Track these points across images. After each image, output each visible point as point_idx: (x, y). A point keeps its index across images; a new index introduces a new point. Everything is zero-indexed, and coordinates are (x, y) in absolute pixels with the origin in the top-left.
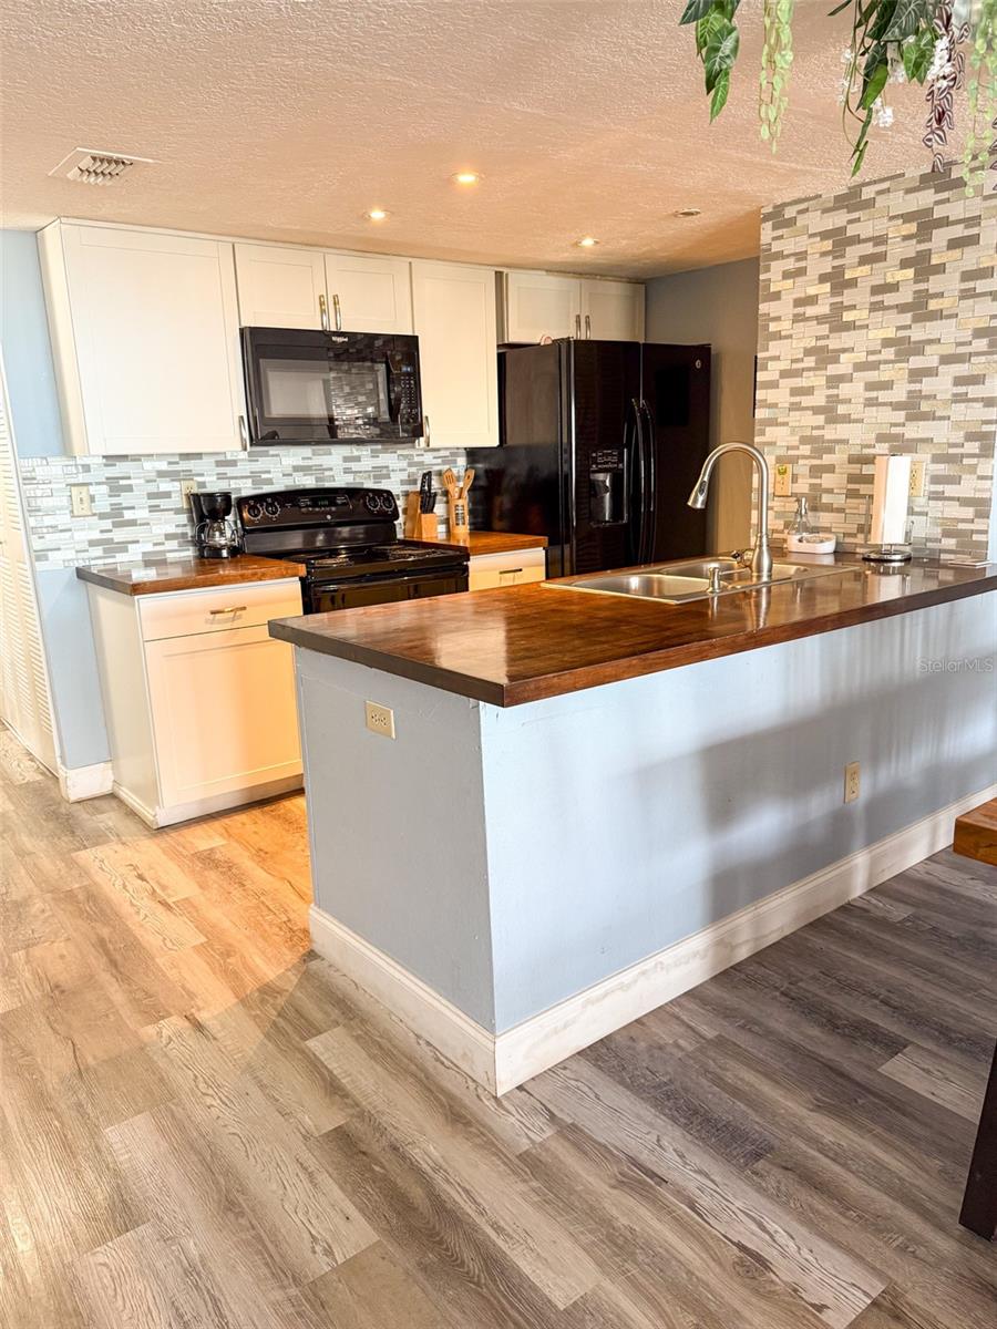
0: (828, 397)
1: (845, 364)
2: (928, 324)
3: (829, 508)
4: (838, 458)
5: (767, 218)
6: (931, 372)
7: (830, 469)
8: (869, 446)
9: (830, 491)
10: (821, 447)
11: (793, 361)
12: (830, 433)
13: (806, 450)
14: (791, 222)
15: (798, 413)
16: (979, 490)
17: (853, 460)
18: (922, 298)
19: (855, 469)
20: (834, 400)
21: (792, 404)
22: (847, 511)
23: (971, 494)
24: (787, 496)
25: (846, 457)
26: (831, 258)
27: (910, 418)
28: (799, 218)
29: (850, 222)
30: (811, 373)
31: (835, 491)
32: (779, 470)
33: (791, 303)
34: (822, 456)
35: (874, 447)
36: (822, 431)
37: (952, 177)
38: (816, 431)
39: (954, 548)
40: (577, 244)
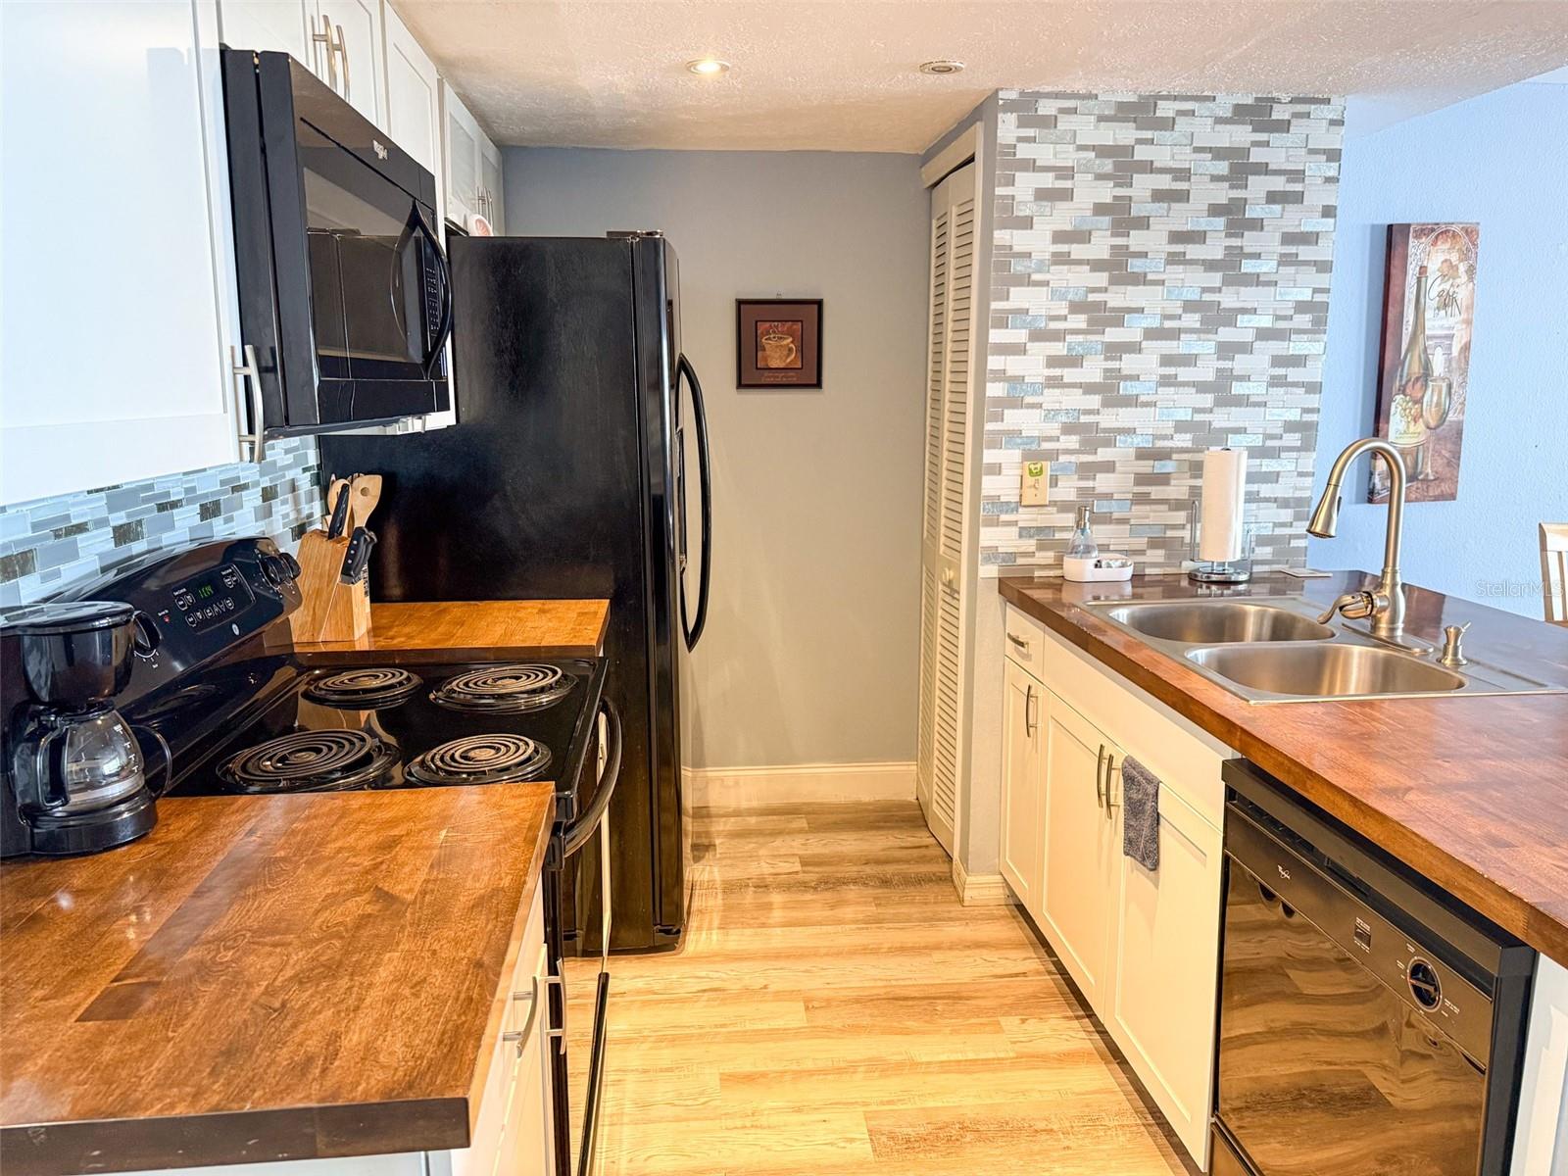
0: (1106, 370)
2: (1243, 289)
3: (1105, 519)
4: (1121, 452)
5: (1011, 106)
6: (1245, 348)
7: (1109, 467)
8: (1164, 437)
9: (1108, 497)
10: (1092, 437)
12: (1109, 419)
13: (1072, 441)
14: (1050, 122)
15: (1057, 391)
16: (1302, 489)
17: (1142, 454)
18: (1235, 256)
19: (1146, 466)
20: (1114, 376)
21: (1049, 378)
22: (1132, 522)
23: (1289, 494)
24: (1046, 506)
25: (1132, 451)
26: (1111, 184)
27: (1219, 403)
29: (1140, 141)
31: (1116, 496)
32: (1030, 469)
33: (1049, 237)
34: (1096, 449)
35: (1172, 438)
36: (1097, 416)
37: (1273, 117)
38: (1087, 417)
39: (1269, 557)
40: (690, 67)
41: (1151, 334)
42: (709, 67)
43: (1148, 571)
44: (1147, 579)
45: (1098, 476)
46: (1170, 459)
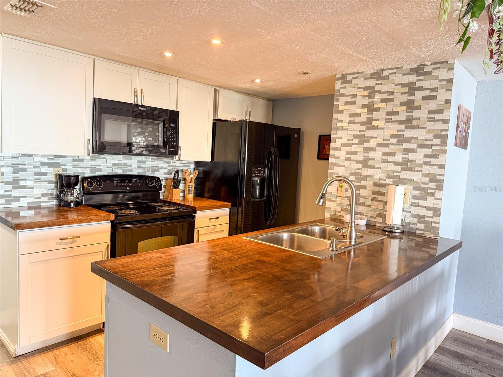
0: (364, 156)
1: (373, 143)
2: (412, 130)
3: (363, 204)
4: (368, 183)
5: (339, 79)
6: (413, 151)
7: (364, 187)
8: (383, 180)
9: (364, 197)
10: (360, 177)
11: (348, 140)
12: (365, 172)
13: (353, 178)
14: (350, 82)
15: (349, 162)
16: (436, 204)
17: (375, 185)
18: (410, 119)
19: (376, 189)
20: (367, 159)
21: (347, 158)
22: (372, 207)
23: (432, 206)
24: (344, 197)
25: (372, 183)
26: (368, 98)
28: (354, 80)
29: (377, 84)
30: (357, 146)
31: (366, 197)
32: (340, 185)
33: (348, 115)
34: (360, 181)
35: (386, 180)
36: (361, 171)
37: (425, 71)
38: (358, 171)
39: (423, 228)
40: (253, 81)
41: (379, 145)
42: (258, 81)
43: (377, 224)
44: (376, 227)
45: (361, 190)
46: (385, 187)
